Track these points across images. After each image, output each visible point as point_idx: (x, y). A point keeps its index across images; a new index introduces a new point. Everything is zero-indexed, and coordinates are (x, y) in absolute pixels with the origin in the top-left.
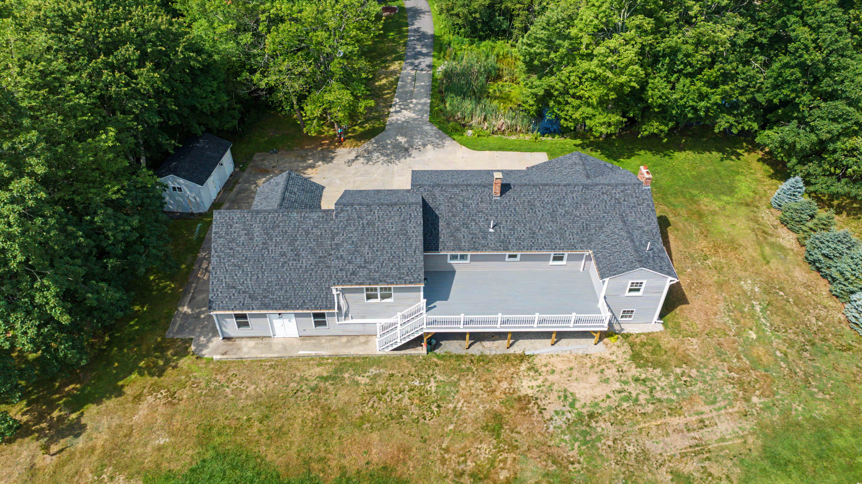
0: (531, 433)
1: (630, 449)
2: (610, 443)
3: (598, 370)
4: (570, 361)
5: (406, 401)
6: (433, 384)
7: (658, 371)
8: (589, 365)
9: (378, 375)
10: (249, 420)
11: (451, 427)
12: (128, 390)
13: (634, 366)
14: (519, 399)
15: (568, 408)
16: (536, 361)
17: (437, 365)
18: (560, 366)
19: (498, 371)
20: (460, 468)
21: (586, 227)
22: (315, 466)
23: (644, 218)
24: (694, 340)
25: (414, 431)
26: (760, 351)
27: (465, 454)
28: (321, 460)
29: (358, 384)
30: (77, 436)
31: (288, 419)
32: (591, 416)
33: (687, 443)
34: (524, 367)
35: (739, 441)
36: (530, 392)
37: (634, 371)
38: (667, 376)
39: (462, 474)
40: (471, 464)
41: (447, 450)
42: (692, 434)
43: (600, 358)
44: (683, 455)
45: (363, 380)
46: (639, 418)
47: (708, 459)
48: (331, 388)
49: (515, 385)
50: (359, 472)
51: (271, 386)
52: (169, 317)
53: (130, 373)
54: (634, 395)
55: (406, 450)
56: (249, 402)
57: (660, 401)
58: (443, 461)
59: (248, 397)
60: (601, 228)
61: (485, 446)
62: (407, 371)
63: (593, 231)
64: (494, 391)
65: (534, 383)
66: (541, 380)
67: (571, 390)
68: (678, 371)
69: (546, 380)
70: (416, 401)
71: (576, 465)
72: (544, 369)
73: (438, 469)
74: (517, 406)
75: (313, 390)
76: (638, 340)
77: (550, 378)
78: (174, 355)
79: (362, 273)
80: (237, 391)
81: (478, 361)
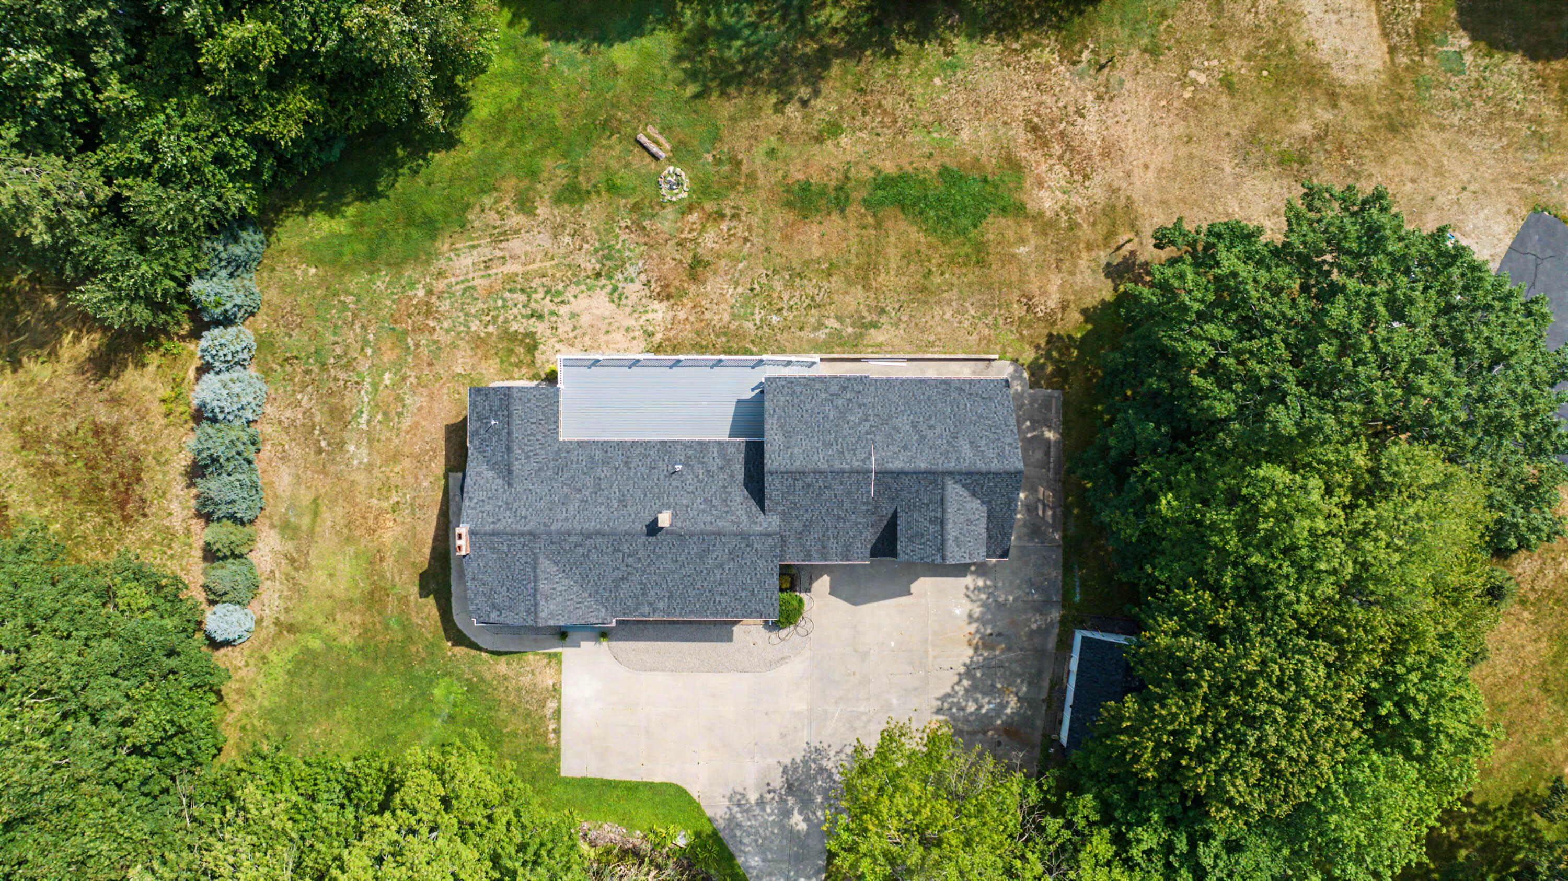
0: (662, 258)
1: (567, 239)
2: (586, 246)
3: (578, 331)
4: (607, 343)
5: (786, 296)
6: (757, 317)
7: (514, 327)
8: (587, 338)
9: (816, 329)
10: (942, 274)
11: (740, 266)
12: (1077, 317)
13: (538, 336)
14: (669, 297)
15: (620, 285)
16: (643, 345)
17: (753, 342)
18: (618, 336)
19: (688, 334)
20: (734, 223)
21: (559, 470)
22: (870, 220)
23: (482, 482)
24: (459, 370)
25: (778, 260)
26: (389, 356)
27: (730, 236)
28: (864, 227)
29: (838, 318)
30: (1109, 265)
31: (904, 274)
32: (598, 275)
33: (510, 244)
34: (658, 337)
35: (458, 246)
36: (656, 305)
37: (540, 328)
38: (506, 321)
39: (733, 216)
40: (724, 227)
41: (746, 240)
42: (501, 254)
43: (572, 346)
44: (517, 232)
45: (832, 323)
46: (550, 272)
47: (495, 228)
48: (865, 314)
49: (671, 313)
50: (829, 214)
51: (928, 317)
52: (1066, 422)
53: (1083, 338)
54: (548, 298)
55: (786, 238)
56: (945, 295)
57: (523, 291)
58: (750, 229)
59: (949, 303)
60: (540, 469)
61: (710, 245)
62: (785, 335)
63: (552, 464)
64: (694, 307)
65: (650, 316)
66: (642, 322)
67: (613, 306)
68: (491, 329)
69: (636, 320)
70: (775, 295)
71: (623, 224)
72: (637, 334)
73: (755, 220)
74: (672, 290)
75: (883, 311)
76: (524, 370)
77: (631, 322)
78: (1044, 365)
79: (834, 388)
80: (961, 311)
81: (707, 347)
